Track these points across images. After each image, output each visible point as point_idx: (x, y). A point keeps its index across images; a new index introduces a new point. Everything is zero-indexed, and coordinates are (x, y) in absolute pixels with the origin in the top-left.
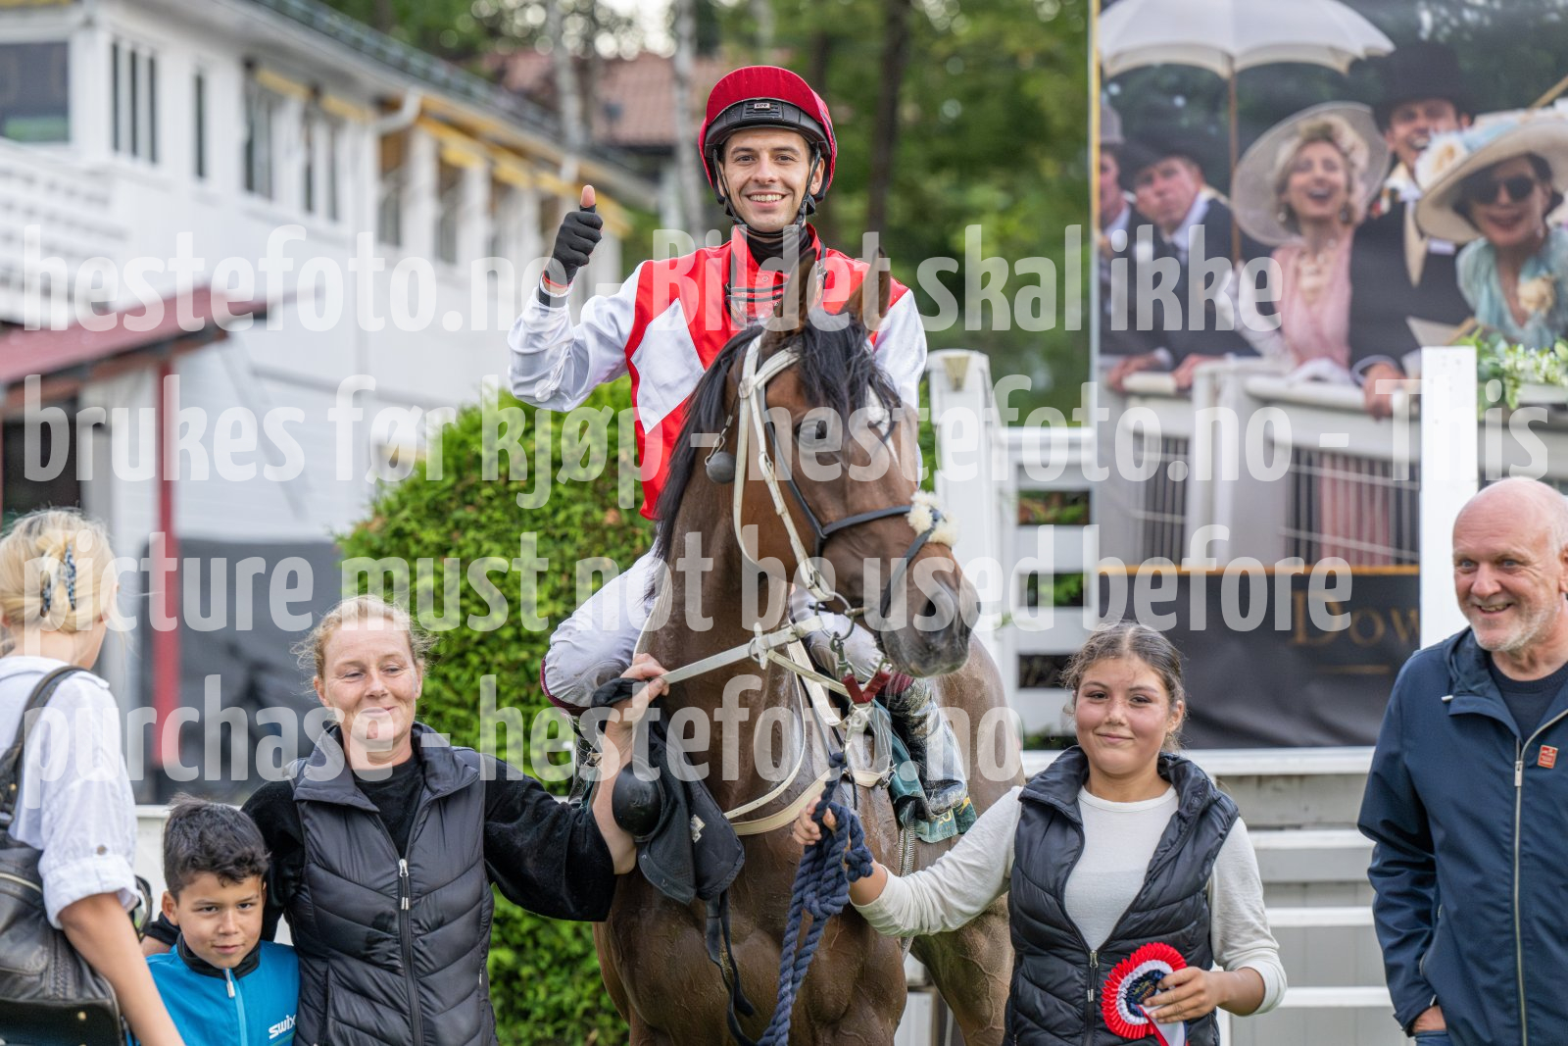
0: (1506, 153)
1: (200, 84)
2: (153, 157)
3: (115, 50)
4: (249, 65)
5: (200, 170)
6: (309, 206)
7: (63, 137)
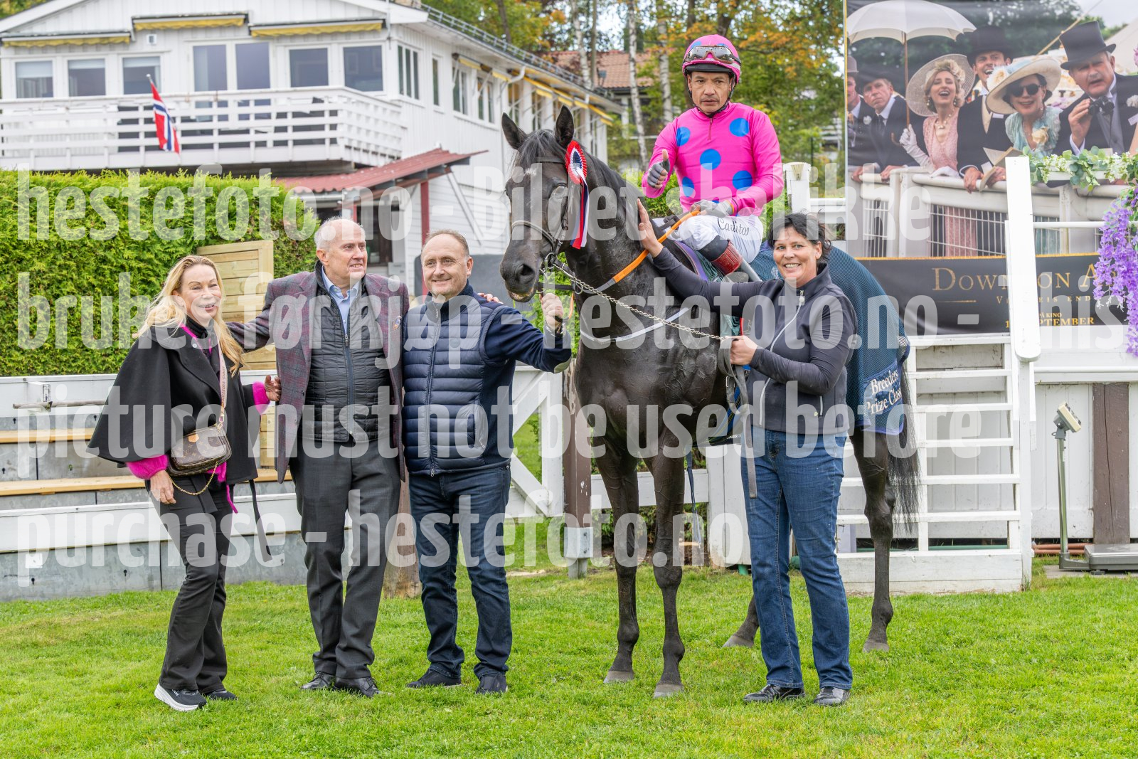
0: (1027, 74)
1: (435, 63)
2: (417, 97)
3: (400, 49)
4: (455, 56)
5: (436, 102)
6: (481, 116)
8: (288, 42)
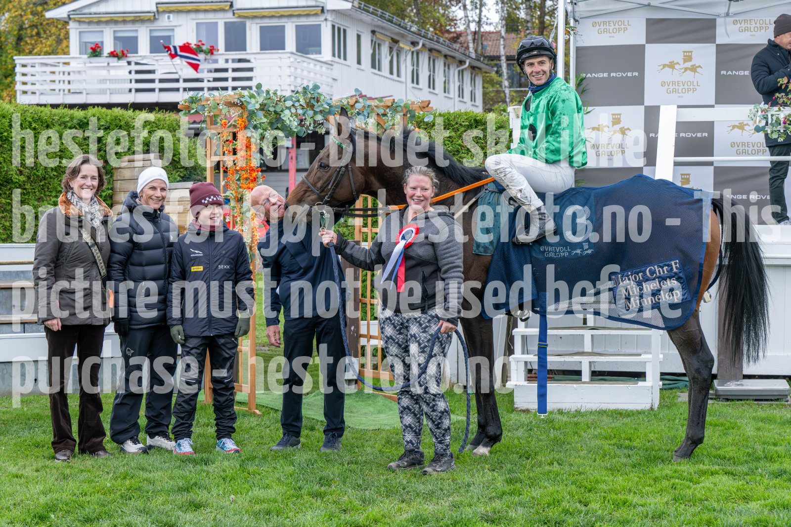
1: (359, 37)
2: (345, 59)
3: (333, 27)
4: (373, 32)
5: (359, 62)
6: (391, 73)
7: (320, 53)
8: (258, 21)
